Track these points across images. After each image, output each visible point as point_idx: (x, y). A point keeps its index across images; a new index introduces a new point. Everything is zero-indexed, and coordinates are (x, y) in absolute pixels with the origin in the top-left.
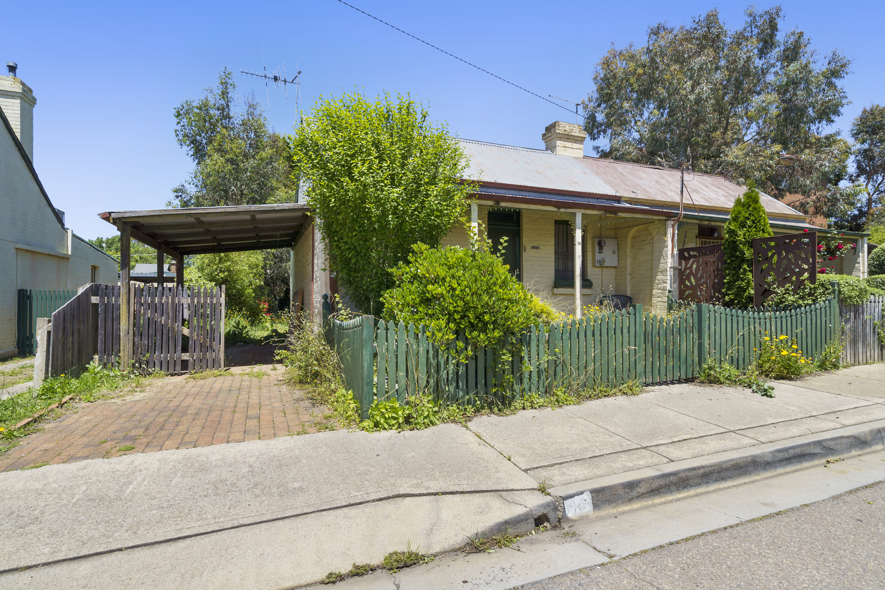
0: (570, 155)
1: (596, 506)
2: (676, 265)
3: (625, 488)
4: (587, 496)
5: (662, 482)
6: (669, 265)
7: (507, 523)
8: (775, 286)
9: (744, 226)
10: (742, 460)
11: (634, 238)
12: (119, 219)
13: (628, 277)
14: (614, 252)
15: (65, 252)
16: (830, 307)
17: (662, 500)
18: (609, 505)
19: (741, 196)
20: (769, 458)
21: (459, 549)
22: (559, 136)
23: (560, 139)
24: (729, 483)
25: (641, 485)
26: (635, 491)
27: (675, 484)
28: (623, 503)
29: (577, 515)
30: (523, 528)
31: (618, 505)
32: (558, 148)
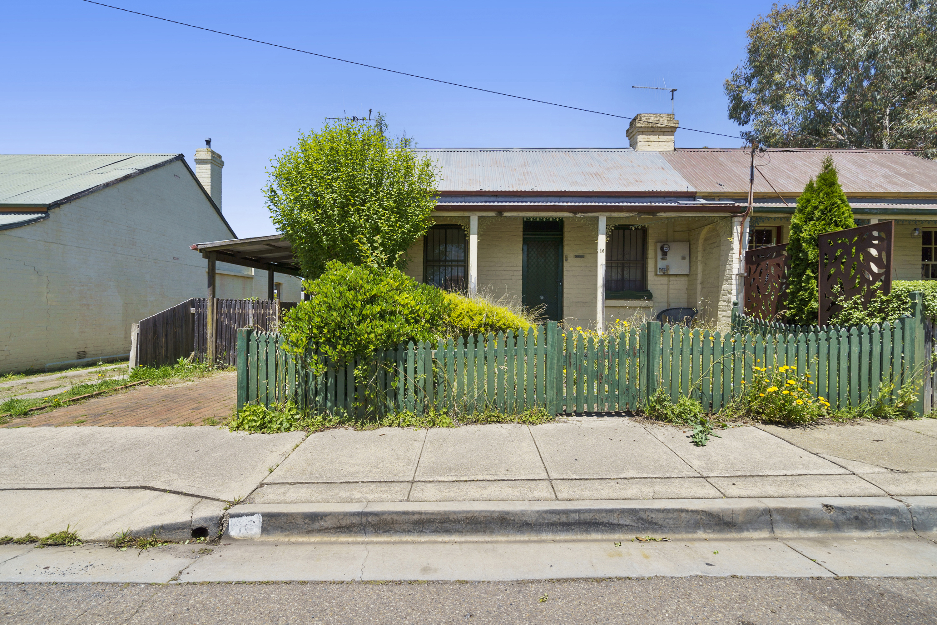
0: (655, 149)
1: (265, 530)
2: (743, 271)
3: (305, 519)
4: (258, 519)
5: (356, 520)
6: (735, 271)
7: (162, 528)
8: (842, 298)
9: (811, 220)
10: (483, 514)
11: (706, 240)
12: (205, 249)
13: (699, 287)
14: (684, 258)
15: (250, 273)
16: (903, 329)
17: (350, 539)
18: (282, 532)
19: (815, 179)
20: (532, 519)
21: (105, 541)
22: (641, 130)
23: (643, 133)
24: (455, 538)
25: (327, 519)
26: (317, 524)
27: (373, 525)
28: (299, 533)
29: (241, 535)
30: (178, 535)
31: (292, 534)
32: (639, 144)
